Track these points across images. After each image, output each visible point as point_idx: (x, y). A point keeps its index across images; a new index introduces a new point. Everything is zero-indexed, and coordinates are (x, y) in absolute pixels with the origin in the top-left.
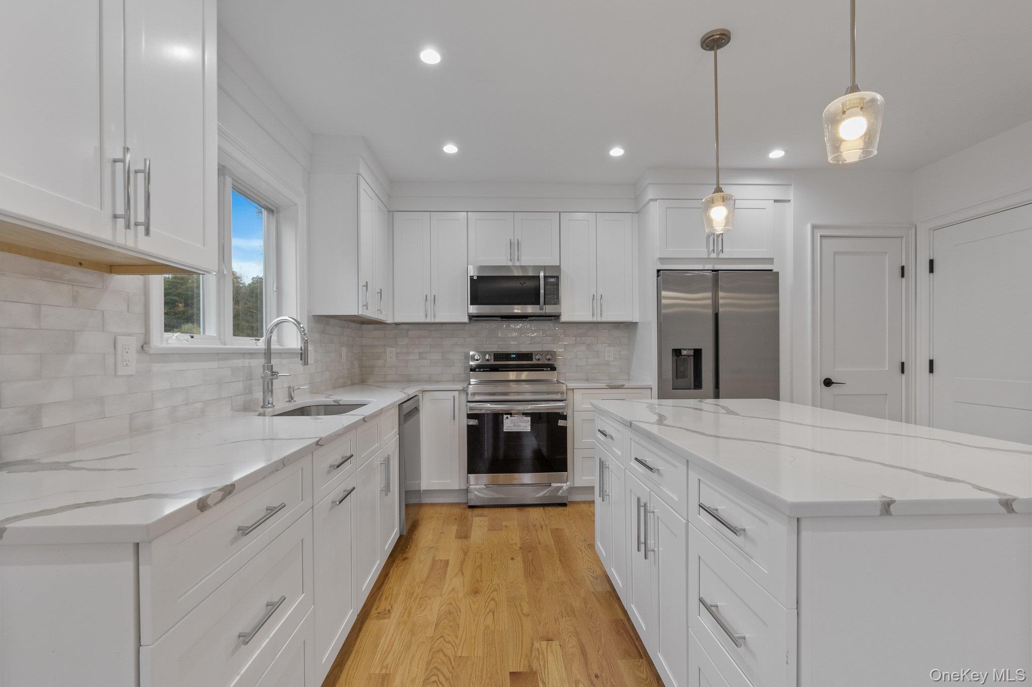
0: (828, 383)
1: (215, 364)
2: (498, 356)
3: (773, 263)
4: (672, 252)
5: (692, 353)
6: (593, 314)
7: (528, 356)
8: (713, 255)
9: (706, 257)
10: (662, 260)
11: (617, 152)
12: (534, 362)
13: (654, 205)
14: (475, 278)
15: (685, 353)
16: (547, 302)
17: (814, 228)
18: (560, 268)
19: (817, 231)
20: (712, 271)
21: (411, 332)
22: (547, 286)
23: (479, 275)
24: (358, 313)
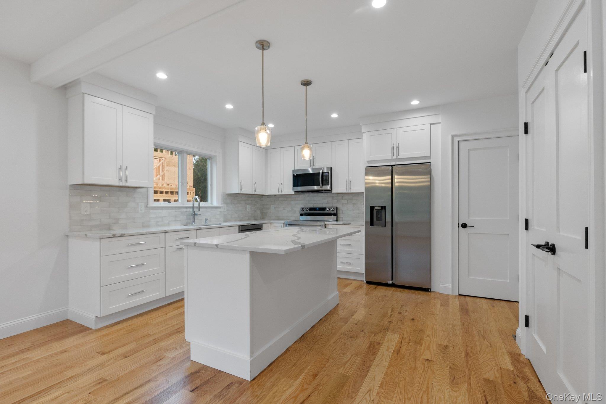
0: (464, 226)
2: (311, 209)
3: (430, 159)
4: (374, 157)
5: (380, 208)
6: (346, 189)
7: (323, 209)
8: (395, 157)
9: (391, 158)
10: (369, 162)
11: (334, 116)
12: (326, 212)
13: (365, 135)
14: (295, 175)
15: (376, 208)
16: (324, 184)
17: (453, 137)
18: (331, 169)
19: (455, 138)
20: (392, 166)
21: (280, 199)
22: (324, 177)
23: (296, 174)
24: (239, 193)
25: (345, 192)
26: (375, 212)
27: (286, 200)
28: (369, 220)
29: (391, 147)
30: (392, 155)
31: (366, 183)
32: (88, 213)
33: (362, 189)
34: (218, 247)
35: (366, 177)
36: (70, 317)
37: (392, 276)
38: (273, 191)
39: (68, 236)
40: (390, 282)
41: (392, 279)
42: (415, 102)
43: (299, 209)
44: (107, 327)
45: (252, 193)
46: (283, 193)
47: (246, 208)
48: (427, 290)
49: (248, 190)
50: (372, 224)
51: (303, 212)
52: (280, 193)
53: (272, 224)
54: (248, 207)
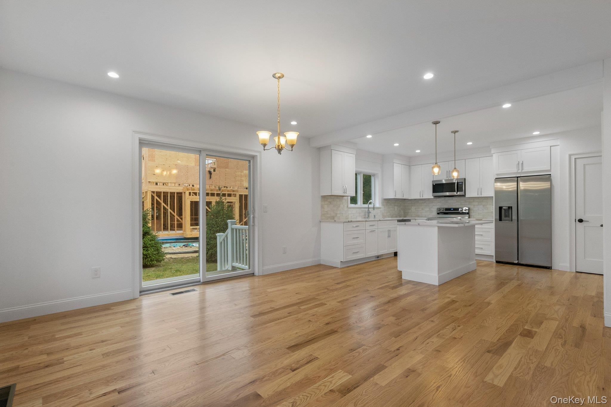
0: (581, 221)
1: (358, 210)
2: (447, 209)
3: (551, 172)
4: (502, 171)
5: (507, 208)
6: (478, 194)
7: (457, 209)
8: (520, 171)
9: (516, 172)
10: (497, 175)
11: (470, 143)
12: (460, 211)
13: (494, 155)
14: (434, 184)
15: (504, 208)
16: (459, 190)
17: (570, 156)
18: (465, 179)
19: (572, 156)
20: (517, 177)
21: (419, 202)
22: (459, 186)
23: (436, 183)
24: (394, 198)
25: (477, 196)
26: (503, 211)
27: (425, 203)
28: (498, 217)
29: (517, 164)
30: (517, 170)
31: (495, 188)
32: (327, 210)
33: (492, 194)
34: (419, 225)
35: (495, 184)
36: (322, 263)
37: (518, 257)
38: (415, 196)
39: (320, 222)
40: (516, 262)
41: (518, 259)
42: (536, 133)
43: (436, 210)
44: (345, 267)
45: (401, 198)
46: (424, 198)
47: (395, 209)
48: (549, 268)
49: (399, 196)
50: (500, 219)
51: (439, 212)
52: (421, 198)
53: (417, 220)
54: (396, 207)
